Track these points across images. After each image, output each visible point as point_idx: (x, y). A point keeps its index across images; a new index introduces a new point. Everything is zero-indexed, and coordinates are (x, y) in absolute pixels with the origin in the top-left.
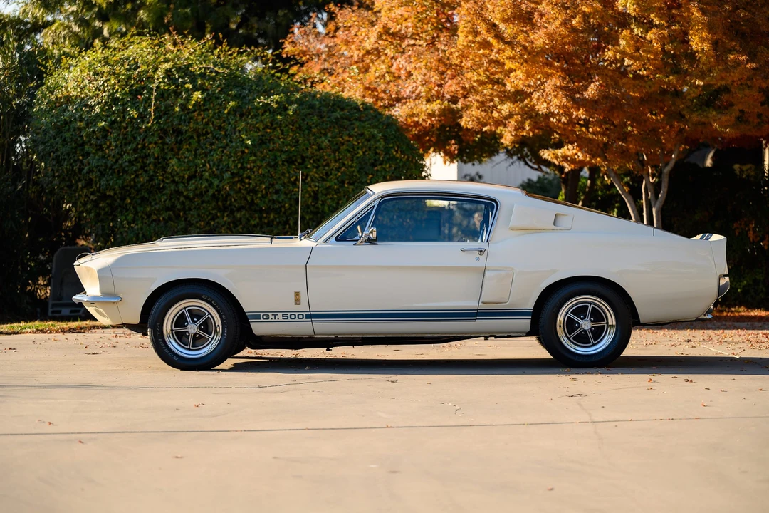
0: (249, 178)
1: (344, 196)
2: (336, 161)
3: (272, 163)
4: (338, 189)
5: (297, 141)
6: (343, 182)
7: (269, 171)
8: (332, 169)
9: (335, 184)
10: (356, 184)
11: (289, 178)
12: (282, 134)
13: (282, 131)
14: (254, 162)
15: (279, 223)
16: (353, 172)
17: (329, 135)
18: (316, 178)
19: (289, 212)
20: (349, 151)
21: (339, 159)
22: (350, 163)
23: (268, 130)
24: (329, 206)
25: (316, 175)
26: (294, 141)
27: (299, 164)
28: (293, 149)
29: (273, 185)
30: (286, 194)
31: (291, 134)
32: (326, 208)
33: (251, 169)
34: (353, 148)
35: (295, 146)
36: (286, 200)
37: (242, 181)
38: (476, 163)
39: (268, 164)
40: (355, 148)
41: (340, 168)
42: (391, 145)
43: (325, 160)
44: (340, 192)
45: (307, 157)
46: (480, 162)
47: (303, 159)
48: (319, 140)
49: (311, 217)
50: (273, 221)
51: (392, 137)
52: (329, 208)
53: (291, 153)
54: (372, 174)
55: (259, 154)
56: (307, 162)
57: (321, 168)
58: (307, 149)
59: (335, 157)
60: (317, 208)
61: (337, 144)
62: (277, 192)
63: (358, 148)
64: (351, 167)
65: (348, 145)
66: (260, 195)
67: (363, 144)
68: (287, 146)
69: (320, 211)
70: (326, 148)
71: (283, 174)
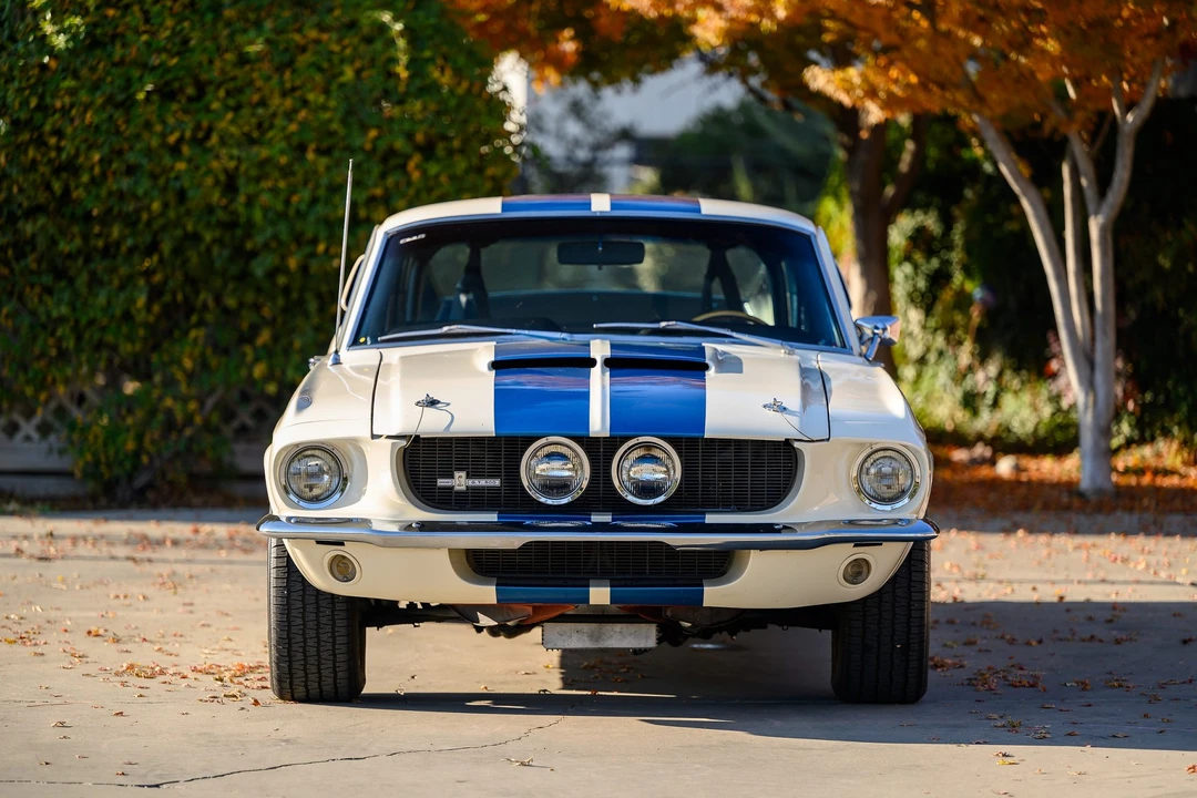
0: (59, 133)
1: (305, 183)
2: (284, 94)
3: (120, 97)
4: (290, 165)
5: (186, 42)
6: (302, 148)
7: (111, 117)
8: (274, 115)
9: (282, 152)
10: (337, 154)
11: (164, 135)
12: (147, 21)
13: (146, 13)
14: (72, 92)
15: (131, 251)
16: (330, 121)
17: (268, 25)
18: (232, 136)
19: (161, 221)
20: (320, 69)
21: (294, 89)
22: (321, 99)
23: (111, 12)
24: (265, 210)
25: (233, 129)
26: (177, 40)
27: (190, 99)
28: (175, 61)
29: (120, 153)
30: (154, 177)
31: (169, 22)
32: (258, 215)
33: (65, 111)
34: (330, 61)
35: (178, 54)
36: (155, 193)
37: (40, 142)
38: (627, 86)
39: (110, 100)
40: (336, 59)
41: (295, 111)
42: (427, 54)
43: (259, 89)
44: (293, 174)
45: (210, 82)
46: (636, 81)
47: (201, 88)
48: (240, 39)
49: (217, 233)
50: (118, 244)
51: (429, 32)
52: (265, 216)
53: (168, 70)
54: (378, 127)
55: (84, 72)
56: (209, 97)
57: (245, 112)
58: (211, 62)
59: (282, 83)
60: (234, 213)
61: (287, 50)
62: (131, 170)
63: (342, 61)
64: (324, 108)
65: (316, 53)
66: (85, 178)
67: (355, 48)
68: (159, 51)
69: (242, 220)
70: (260, 57)
71: (148, 125)
